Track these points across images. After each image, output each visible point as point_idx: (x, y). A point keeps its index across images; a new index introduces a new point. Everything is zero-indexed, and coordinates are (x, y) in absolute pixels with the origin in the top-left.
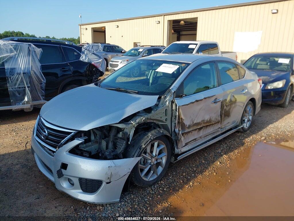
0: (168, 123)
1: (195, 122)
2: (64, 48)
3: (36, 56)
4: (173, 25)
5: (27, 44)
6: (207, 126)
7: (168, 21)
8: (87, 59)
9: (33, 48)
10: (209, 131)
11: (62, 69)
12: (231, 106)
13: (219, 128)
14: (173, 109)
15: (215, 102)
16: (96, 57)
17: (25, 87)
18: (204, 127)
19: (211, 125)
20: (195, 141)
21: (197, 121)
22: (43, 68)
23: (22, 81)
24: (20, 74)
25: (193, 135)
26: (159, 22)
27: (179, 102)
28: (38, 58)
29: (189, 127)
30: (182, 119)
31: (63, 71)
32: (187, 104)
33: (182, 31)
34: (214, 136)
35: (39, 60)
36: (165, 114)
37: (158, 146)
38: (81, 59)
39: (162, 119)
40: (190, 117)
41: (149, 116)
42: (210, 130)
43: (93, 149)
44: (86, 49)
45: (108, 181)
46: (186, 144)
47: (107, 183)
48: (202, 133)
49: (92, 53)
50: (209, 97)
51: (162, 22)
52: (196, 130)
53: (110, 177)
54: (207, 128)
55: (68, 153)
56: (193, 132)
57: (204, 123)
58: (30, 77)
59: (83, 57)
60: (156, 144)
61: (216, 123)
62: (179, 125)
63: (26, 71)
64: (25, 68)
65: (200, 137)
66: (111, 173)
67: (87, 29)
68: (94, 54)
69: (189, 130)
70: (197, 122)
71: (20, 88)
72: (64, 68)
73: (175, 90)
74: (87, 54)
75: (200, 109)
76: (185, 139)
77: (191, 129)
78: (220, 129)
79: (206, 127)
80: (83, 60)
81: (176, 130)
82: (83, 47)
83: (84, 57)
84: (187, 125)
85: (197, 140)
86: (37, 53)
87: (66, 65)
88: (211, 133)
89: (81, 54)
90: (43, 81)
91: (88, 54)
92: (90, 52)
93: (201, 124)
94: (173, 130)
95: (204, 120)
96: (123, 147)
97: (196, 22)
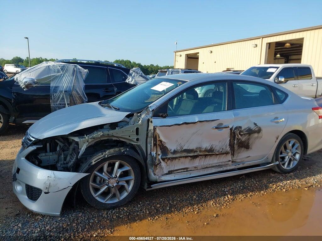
0: (142, 143)
1: (185, 148)
2: (111, 70)
3: (82, 76)
4: (275, 49)
5: (73, 65)
6: (206, 155)
7: (267, 43)
8: (133, 82)
9: (79, 69)
10: (211, 162)
11: (106, 89)
12: (249, 135)
13: (230, 161)
14: (149, 129)
15: (219, 127)
16: (144, 79)
17: (65, 104)
18: (201, 155)
19: (214, 154)
20: (186, 170)
21: (188, 147)
22: (86, 87)
23: (63, 99)
24: (61, 92)
25: (182, 163)
26: (256, 45)
27: (157, 122)
28: (83, 78)
29: (175, 152)
30: (161, 141)
31: (106, 92)
32: (169, 125)
33: (291, 55)
34: (221, 169)
35: (84, 80)
36: (135, 133)
37: (121, 166)
38: (127, 81)
39: (131, 138)
40: (177, 141)
41: (111, 132)
42: (213, 161)
43: (51, 159)
44: (134, 72)
45: (47, 191)
46: (170, 173)
47: (46, 193)
48: (197, 162)
49: (140, 76)
50: (206, 121)
51: (259, 46)
52: (186, 157)
53: (48, 187)
54: (206, 159)
55: (24, 158)
56: (182, 159)
57: (200, 151)
58: (71, 95)
59: (129, 78)
60: (117, 164)
61: (223, 154)
62: (156, 147)
63: (68, 89)
64: (67, 87)
65: (195, 168)
66: (50, 183)
67: (181, 55)
68: (141, 76)
69: (174, 156)
70: (188, 149)
71: (61, 104)
72: (108, 89)
73: (154, 108)
74: (134, 76)
75: (194, 134)
76: (167, 166)
77: (178, 155)
78: (230, 163)
79: (204, 156)
80: (129, 82)
81: (152, 153)
82: (131, 70)
83: (131, 78)
84: (171, 150)
85: (188, 170)
86: (83, 74)
87: (111, 86)
88: (214, 165)
89: (128, 76)
90: (84, 99)
91: (136, 76)
92: (138, 74)
93: (196, 152)
94: (149, 153)
95: (201, 148)
96: (73, 160)
97: (301, 43)
